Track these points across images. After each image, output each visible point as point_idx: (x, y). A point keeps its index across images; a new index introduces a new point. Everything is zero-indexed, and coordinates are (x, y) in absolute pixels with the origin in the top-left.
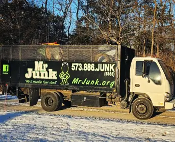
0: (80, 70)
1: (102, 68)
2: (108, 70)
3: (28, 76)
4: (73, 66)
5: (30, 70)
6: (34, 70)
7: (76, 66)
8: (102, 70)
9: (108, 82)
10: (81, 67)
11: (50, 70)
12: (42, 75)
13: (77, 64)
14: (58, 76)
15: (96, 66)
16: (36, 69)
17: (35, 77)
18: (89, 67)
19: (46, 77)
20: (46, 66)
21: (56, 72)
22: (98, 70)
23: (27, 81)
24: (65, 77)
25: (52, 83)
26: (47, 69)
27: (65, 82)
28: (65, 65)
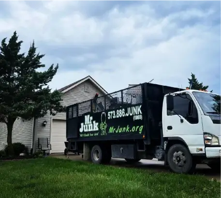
0: (114, 117)
1: (131, 113)
2: (136, 114)
3: (81, 130)
4: (109, 115)
5: (82, 124)
6: (84, 124)
7: (110, 114)
8: (131, 115)
9: (137, 127)
10: (114, 114)
11: (94, 122)
12: (89, 128)
13: (111, 112)
14: (99, 127)
15: (126, 112)
16: (86, 123)
17: (85, 131)
18: (121, 113)
19: (92, 130)
20: (91, 118)
21: (97, 124)
22: (127, 115)
24: (104, 128)
25: (95, 134)
26: (92, 121)
27: (104, 133)
28: (104, 115)
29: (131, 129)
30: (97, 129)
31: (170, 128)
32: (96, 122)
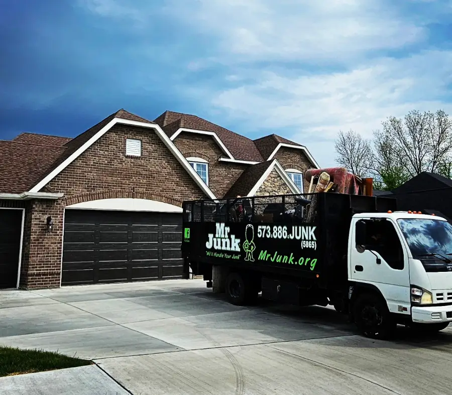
0: (268, 236)
1: (298, 235)
2: (307, 238)
3: (209, 245)
4: (259, 231)
5: (211, 236)
6: (214, 237)
7: (262, 230)
8: (298, 238)
9: (308, 260)
10: (269, 231)
11: (233, 237)
12: (224, 244)
13: (264, 227)
14: (241, 247)
15: (289, 231)
16: (217, 236)
17: (216, 247)
18: (280, 232)
19: (228, 248)
20: (228, 229)
21: (238, 241)
22: (292, 237)
23: (208, 254)
24: (250, 249)
25: (234, 257)
26: (229, 234)
27: (250, 258)
28: (250, 229)
29: (296, 260)
30: (238, 249)
31: (359, 268)
32: (236, 238)
